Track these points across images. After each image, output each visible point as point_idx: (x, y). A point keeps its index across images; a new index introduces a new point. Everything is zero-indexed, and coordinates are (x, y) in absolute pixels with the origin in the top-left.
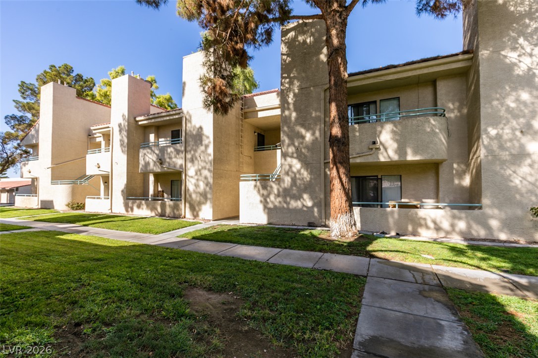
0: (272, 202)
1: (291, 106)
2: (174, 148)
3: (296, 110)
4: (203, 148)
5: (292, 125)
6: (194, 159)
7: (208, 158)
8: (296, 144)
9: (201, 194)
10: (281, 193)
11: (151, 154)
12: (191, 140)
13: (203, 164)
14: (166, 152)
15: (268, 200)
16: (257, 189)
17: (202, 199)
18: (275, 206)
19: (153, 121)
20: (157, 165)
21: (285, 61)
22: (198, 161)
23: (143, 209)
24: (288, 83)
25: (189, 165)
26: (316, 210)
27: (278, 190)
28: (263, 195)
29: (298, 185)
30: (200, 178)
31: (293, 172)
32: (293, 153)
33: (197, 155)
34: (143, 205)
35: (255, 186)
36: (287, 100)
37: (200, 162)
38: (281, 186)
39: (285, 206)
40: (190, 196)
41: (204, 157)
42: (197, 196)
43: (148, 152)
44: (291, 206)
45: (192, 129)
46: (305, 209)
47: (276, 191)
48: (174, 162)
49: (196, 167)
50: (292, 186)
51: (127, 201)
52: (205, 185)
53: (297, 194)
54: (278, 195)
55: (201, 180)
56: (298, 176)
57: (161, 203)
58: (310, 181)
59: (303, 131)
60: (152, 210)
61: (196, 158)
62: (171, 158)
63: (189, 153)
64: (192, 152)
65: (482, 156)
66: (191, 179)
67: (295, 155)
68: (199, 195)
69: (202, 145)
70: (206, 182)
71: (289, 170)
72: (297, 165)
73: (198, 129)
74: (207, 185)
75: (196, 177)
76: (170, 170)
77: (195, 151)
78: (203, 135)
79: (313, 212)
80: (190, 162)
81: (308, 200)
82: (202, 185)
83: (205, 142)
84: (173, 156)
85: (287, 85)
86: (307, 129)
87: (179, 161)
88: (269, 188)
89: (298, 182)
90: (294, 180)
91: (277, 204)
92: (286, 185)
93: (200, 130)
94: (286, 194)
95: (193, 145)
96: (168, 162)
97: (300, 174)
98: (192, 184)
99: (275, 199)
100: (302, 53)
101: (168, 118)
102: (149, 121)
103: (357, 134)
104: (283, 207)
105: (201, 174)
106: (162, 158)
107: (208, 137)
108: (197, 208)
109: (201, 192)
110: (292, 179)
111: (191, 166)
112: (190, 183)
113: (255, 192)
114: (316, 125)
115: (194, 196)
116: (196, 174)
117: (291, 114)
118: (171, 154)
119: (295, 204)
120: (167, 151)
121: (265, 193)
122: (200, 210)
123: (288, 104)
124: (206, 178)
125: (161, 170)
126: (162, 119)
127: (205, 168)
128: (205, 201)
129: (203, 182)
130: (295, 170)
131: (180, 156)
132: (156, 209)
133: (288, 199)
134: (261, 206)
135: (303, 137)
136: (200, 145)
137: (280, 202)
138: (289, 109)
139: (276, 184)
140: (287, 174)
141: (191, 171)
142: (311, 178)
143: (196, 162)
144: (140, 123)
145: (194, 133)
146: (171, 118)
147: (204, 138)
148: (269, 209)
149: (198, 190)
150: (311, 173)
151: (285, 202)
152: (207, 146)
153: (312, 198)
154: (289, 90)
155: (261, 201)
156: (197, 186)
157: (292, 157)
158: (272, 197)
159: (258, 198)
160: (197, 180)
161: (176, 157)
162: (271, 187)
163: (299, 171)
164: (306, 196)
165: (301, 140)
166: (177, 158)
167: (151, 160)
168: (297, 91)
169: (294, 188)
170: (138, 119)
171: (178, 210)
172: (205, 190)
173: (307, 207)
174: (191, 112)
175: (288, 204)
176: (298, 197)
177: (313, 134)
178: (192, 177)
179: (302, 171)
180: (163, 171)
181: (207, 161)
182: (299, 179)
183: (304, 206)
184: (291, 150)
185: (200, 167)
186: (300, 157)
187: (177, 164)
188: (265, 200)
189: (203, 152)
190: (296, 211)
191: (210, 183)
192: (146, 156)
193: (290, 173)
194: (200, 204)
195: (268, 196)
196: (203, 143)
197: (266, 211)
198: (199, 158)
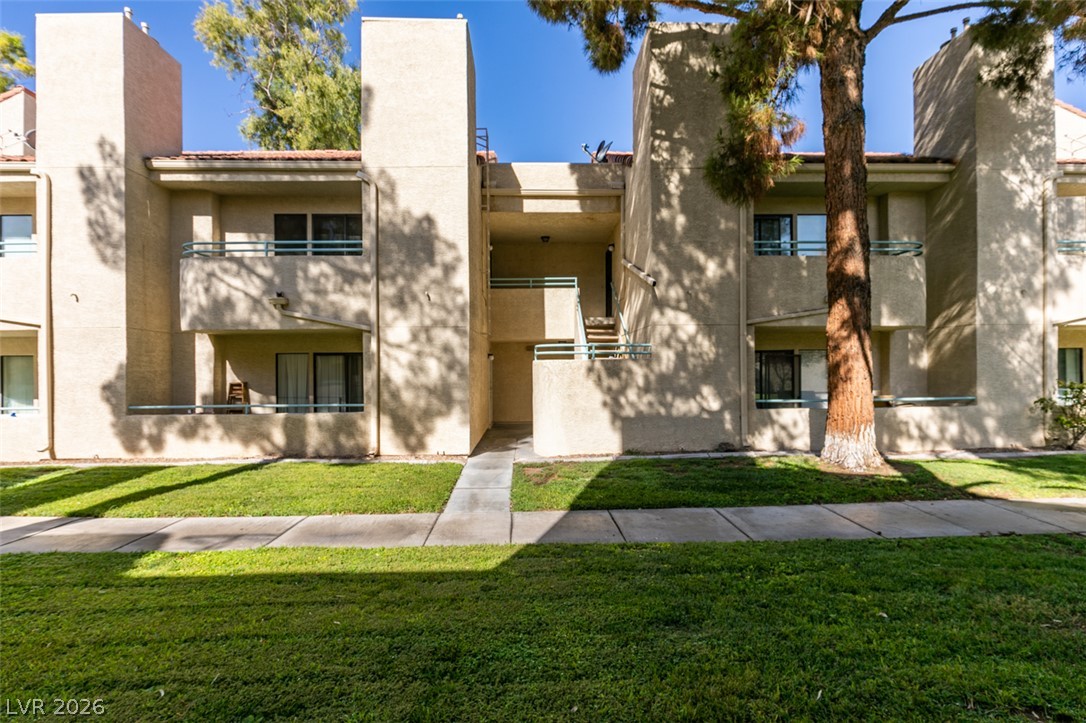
0: (632, 405)
1: (675, 202)
2: (333, 265)
3: (684, 210)
4: (436, 272)
5: (676, 240)
6: (407, 298)
7: (453, 300)
8: (687, 282)
9: (431, 391)
10: (653, 385)
12: (393, 247)
13: (436, 314)
14: (300, 274)
15: (623, 400)
16: (593, 377)
17: (436, 403)
18: (639, 414)
19: (224, 177)
20: (265, 309)
21: (661, 101)
22: (421, 305)
23: (206, 439)
24: (667, 150)
25: (389, 314)
26: (727, 416)
27: (646, 377)
28: (609, 389)
29: (690, 366)
30: (427, 349)
31: (679, 341)
32: (678, 301)
33: (416, 288)
34: (207, 427)
35: (590, 370)
36: (666, 187)
37: (427, 309)
38: (652, 371)
39: (662, 411)
40: (395, 395)
41: (441, 296)
42: (417, 397)
43: (225, 271)
44: (674, 412)
45: (398, 220)
46: (705, 416)
47: (641, 381)
48: (332, 304)
49: (415, 321)
50: (677, 369)
52: (444, 370)
53: (689, 387)
54: (646, 389)
55: (432, 355)
56: (690, 349)
57: (287, 419)
58: (716, 360)
59: (701, 257)
60: (246, 441)
61: (414, 298)
62: (320, 292)
63: (388, 282)
64: (401, 281)
65: (978, 324)
66: (395, 352)
67: (684, 305)
68: (424, 393)
69: (433, 264)
70: (446, 358)
71: (670, 337)
72: (687, 326)
73: (420, 221)
74: (450, 367)
75: (414, 347)
76: (315, 327)
77: (411, 278)
78: (437, 237)
79: (722, 422)
80: (393, 306)
81: (711, 399)
82: (434, 369)
83: (445, 256)
84: (330, 287)
85: (665, 155)
86: (710, 253)
87: (353, 303)
88: (624, 375)
89: (691, 361)
90: (682, 357)
91: (643, 408)
92: (664, 368)
93: (425, 225)
94: (663, 385)
95: (403, 263)
96: (310, 303)
97: (694, 345)
98: (399, 364)
99: (639, 397)
100: (699, 94)
102: (209, 177)
103: (805, 273)
104: (659, 414)
105: (429, 340)
106: (286, 291)
107: (451, 246)
108: (419, 428)
109: (432, 387)
110: (678, 355)
111: (396, 319)
112: (393, 364)
113: (590, 384)
114: (727, 246)
115: (407, 396)
116: (415, 338)
117: (673, 219)
118: (323, 280)
119: (682, 407)
120: (305, 271)
121: (615, 384)
122: (429, 431)
123: (668, 195)
124: (447, 349)
125: (281, 323)
126: (263, 178)
127: (444, 324)
128: (444, 409)
129: (439, 359)
130: (684, 336)
131: (356, 288)
132: (268, 437)
133: (669, 397)
134: (605, 415)
135: (701, 270)
136: (426, 265)
137: (650, 404)
138: (669, 206)
139: (641, 366)
140: (667, 343)
141: (398, 329)
142: (717, 354)
143: (414, 308)
144: (164, 177)
145: (407, 229)
146: (300, 178)
147: (439, 246)
148: (626, 420)
149: (422, 379)
150: (717, 344)
151: (662, 403)
152: (449, 269)
153: (720, 393)
154: (671, 165)
155: (605, 404)
156: (416, 369)
157: (677, 308)
158: (632, 394)
159: (598, 397)
160: (419, 354)
161: (341, 290)
162: (630, 372)
163: (692, 339)
164: (706, 390)
165: (695, 275)
166: (348, 294)
167: (237, 296)
168: (687, 171)
169: (683, 374)
170: (157, 163)
171: (351, 435)
172: (443, 379)
173: (710, 412)
174: (393, 173)
175: (668, 406)
176: (691, 392)
177: (722, 264)
178: (399, 346)
179: (700, 338)
180: (289, 326)
181: (449, 304)
182: (693, 355)
183: (703, 409)
184: (675, 293)
185: (428, 322)
186: (694, 309)
187: (344, 309)
188: (616, 401)
189: (435, 282)
190: (686, 421)
191: (459, 363)
193: (673, 343)
194: (428, 415)
195: (622, 391)
196: (438, 259)
197: (618, 424)
198: (423, 298)
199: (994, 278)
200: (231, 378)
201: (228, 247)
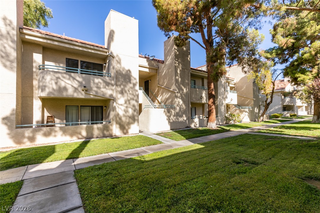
0: (172, 119)
1: (179, 75)
2: (103, 80)
3: (181, 77)
4: (131, 85)
5: (179, 83)
6: (124, 92)
7: (136, 93)
8: (181, 93)
9: (130, 117)
10: (176, 115)
11: (69, 79)
12: (120, 77)
13: (131, 96)
14: (92, 81)
15: (170, 118)
16: (165, 113)
17: (131, 120)
18: (173, 121)
20: (80, 92)
21: (176, 53)
22: (127, 94)
23: (55, 136)
24: (177, 64)
25: (119, 96)
26: (187, 121)
27: (174, 113)
28: (168, 116)
29: (181, 111)
30: (129, 106)
31: (180, 105)
32: (179, 97)
33: (126, 89)
34: (56, 131)
35: (164, 111)
36: (177, 71)
37: (129, 95)
38: (175, 111)
39: (177, 120)
40: (120, 119)
41: (132, 92)
42: (126, 119)
43: (64, 77)
44: (179, 121)
45: (122, 70)
46: (184, 121)
47: (173, 114)
48: (102, 91)
49: (126, 98)
50: (179, 111)
51: (20, 130)
52: (133, 111)
53: (181, 115)
54: (174, 116)
55: (130, 107)
56: (181, 107)
57: (87, 127)
58: (185, 109)
59: (183, 87)
60: (72, 135)
61: (126, 92)
62: (99, 88)
63: (118, 87)
64: (122, 87)
65: (218, 103)
66: (120, 106)
67: (180, 98)
68: (128, 118)
69: (130, 83)
70: (134, 108)
71: (178, 104)
72: (181, 102)
73: (127, 71)
74: (135, 111)
75: (125, 105)
76: (97, 98)
77: (125, 86)
78: (131, 76)
79: (186, 122)
80: (120, 93)
81: (185, 117)
82: (131, 111)
83: (134, 81)
84: (102, 86)
85: (177, 65)
86: (185, 87)
87: (108, 92)
88: (170, 112)
89: (182, 109)
90: (180, 108)
91: (174, 120)
92: (177, 111)
93: (129, 72)
94: (177, 115)
95: (123, 82)
96: (95, 91)
97: (182, 106)
98: (122, 110)
99: (173, 117)
100: (182, 53)
101: (81, 49)
102: (49, 42)
103: (198, 92)
104: (176, 121)
105: (129, 103)
106: (87, 86)
107: (135, 79)
108: (127, 127)
109: (130, 116)
110: (179, 108)
111: (121, 97)
112: (120, 110)
113: (164, 114)
114: (187, 86)
115: (124, 119)
116: (126, 103)
117: (179, 79)
118: (99, 84)
119: (181, 119)
120: (94, 81)
121: (169, 114)
122: (129, 128)
123: (178, 73)
124: (134, 106)
125: (85, 96)
127: (133, 99)
128: (133, 122)
129: (132, 109)
130: (180, 104)
131: (109, 88)
132: (80, 134)
133: (178, 117)
134: (167, 122)
135: (183, 90)
136: (129, 83)
137: (175, 119)
138: (178, 76)
139: (173, 110)
140: (178, 106)
141: (121, 100)
142: (186, 108)
143: (126, 95)
144: (27, 37)
145: (124, 73)
147: (132, 78)
148: (171, 123)
149: (128, 114)
150: (186, 106)
151: (177, 119)
152: (135, 85)
153: (186, 116)
154: (178, 67)
155: (167, 119)
156: (126, 111)
157: (179, 98)
158: (172, 117)
159: (166, 118)
160: (127, 107)
161: (105, 88)
162: (172, 112)
163: (182, 105)
164: (184, 116)
165: (182, 91)
166: (107, 89)
168: (181, 69)
169: (180, 112)
170: (25, 31)
171: (108, 131)
172: (133, 114)
173: (185, 120)
174: (120, 56)
175: (178, 119)
176: (181, 116)
177: (186, 90)
178: (121, 105)
179: (183, 105)
180: (88, 97)
181: (135, 94)
182: (182, 108)
183: (183, 120)
184: (179, 95)
185: (129, 98)
186: (182, 99)
187: (106, 94)
188: (169, 118)
189: (131, 88)
190: (181, 122)
191: (137, 109)
192: (59, 80)
193: (179, 105)
194: (129, 124)
195: (170, 116)
196: (132, 82)
197: (170, 123)
198: (128, 92)
199: (220, 95)
200: (47, 114)
201: (46, 67)
